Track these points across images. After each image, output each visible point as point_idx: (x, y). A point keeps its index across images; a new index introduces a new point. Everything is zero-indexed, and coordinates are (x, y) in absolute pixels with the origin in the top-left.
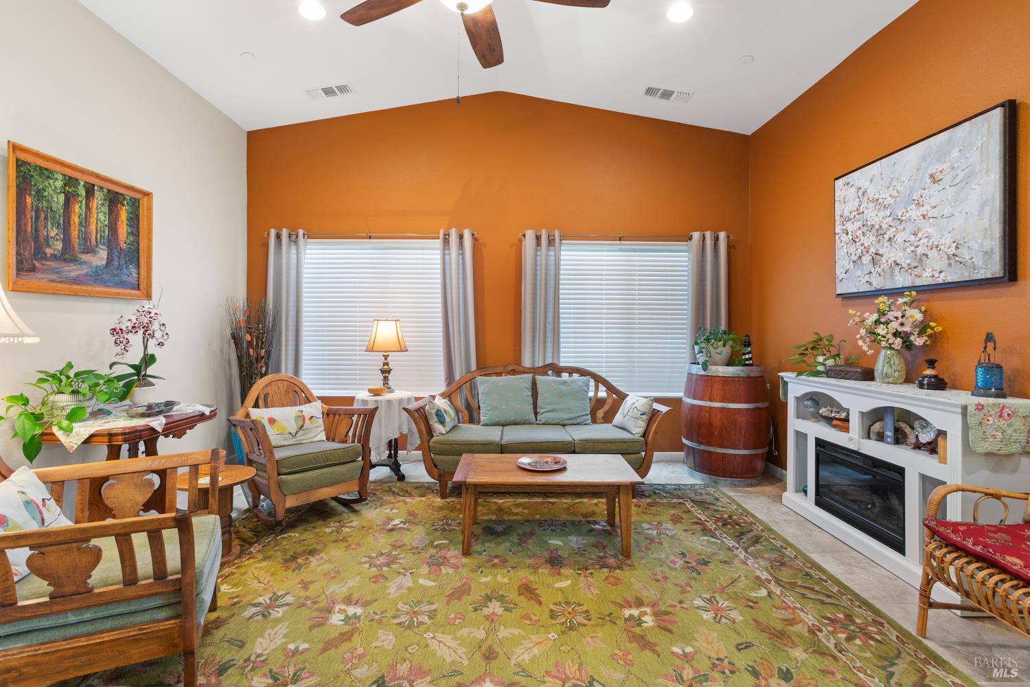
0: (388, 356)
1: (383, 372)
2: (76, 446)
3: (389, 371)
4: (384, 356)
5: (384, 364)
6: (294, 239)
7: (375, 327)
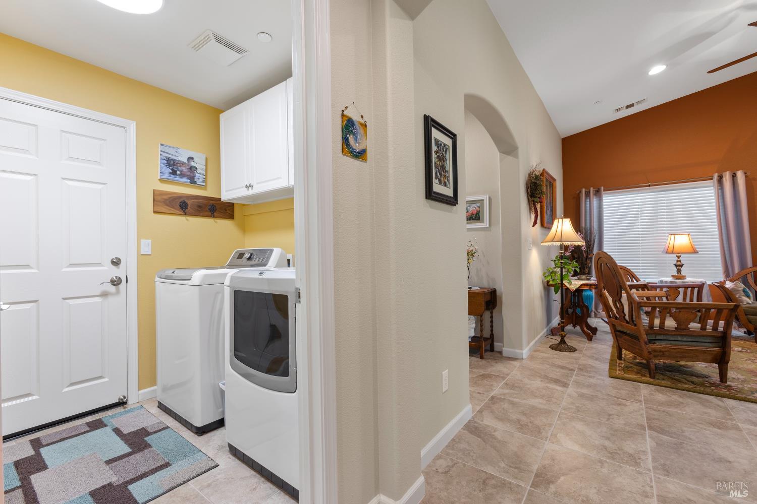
0: (680, 256)
1: (676, 266)
2: (575, 289)
3: (682, 266)
4: (677, 256)
5: (677, 261)
6: (598, 193)
7: (669, 239)
